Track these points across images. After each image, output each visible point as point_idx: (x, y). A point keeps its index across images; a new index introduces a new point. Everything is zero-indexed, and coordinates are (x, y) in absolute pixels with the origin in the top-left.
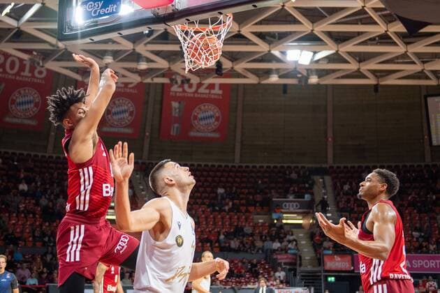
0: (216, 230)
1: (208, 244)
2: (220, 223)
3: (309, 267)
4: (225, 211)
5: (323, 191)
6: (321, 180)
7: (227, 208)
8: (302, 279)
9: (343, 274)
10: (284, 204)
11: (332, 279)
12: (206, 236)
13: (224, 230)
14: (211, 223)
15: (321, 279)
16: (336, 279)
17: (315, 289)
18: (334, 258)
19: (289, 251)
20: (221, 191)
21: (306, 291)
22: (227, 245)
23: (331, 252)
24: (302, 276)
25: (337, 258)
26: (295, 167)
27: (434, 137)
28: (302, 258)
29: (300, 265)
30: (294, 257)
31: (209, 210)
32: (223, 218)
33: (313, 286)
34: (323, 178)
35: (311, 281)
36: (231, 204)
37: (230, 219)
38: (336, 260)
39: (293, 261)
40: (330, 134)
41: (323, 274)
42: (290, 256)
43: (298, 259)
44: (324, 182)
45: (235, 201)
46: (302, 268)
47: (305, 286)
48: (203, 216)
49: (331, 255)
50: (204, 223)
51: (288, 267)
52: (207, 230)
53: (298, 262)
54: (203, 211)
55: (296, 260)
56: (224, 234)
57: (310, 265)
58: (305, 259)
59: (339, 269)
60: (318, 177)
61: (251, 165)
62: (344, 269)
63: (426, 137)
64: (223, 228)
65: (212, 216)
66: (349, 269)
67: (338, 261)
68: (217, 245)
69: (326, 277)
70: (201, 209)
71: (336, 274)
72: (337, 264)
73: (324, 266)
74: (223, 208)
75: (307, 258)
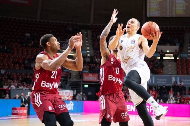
0: (23, 57)
1: (18, 65)
2: (26, 53)
3: (74, 79)
4: (29, 46)
5: (86, 38)
6: (86, 32)
7: (30, 45)
8: (70, 86)
9: (93, 84)
10: (64, 44)
11: (86, 86)
12: (16, 60)
13: (28, 57)
14: (20, 53)
15: (80, 86)
16: (88, 86)
17: (76, 91)
18: (89, 75)
19: (64, 71)
20: (28, 35)
21: (71, 92)
22: (29, 66)
23: (87, 72)
24: (71, 84)
25: (91, 75)
26: (72, 24)
27: (148, 12)
28: (72, 74)
29: (70, 78)
30: (67, 74)
31: (19, 45)
32: (27, 50)
33: (76, 89)
34: (87, 31)
35: (74, 87)
36: (33, 42)
37: (32, 51)
38: (90, 76)
39: (66, 76)
40: (93, 6)
41: (82, 83)
42: (64, 73)
43: (69, 74)
44: (87, 34)
45: (35, 41)
46: (71, 80)
47: (71, 89)
48: (16, 49)
49: (87, 73)
50: (16, 53)
51: (63, 79)
52: (18, 57)
53: (69, 76)
54: (16, 46)
55: (67, 75)
56: (27, 59)
57: (76, 78)
58: (73, 75)
59: (91, 81)
60: (84, 30)
61: (46, 21)
62: (93, 81)
63: (144, 12)
64: (27, 56)
65: (21, 49)
66: (96, 81)
67: (91, 77)
68: (23, 65)
69: (84, 85)
70: (14, 45)
71: (89, 83)
72: (90, 78)
73: (83, 79)
74: (28, 45)
75: (74, 74)
